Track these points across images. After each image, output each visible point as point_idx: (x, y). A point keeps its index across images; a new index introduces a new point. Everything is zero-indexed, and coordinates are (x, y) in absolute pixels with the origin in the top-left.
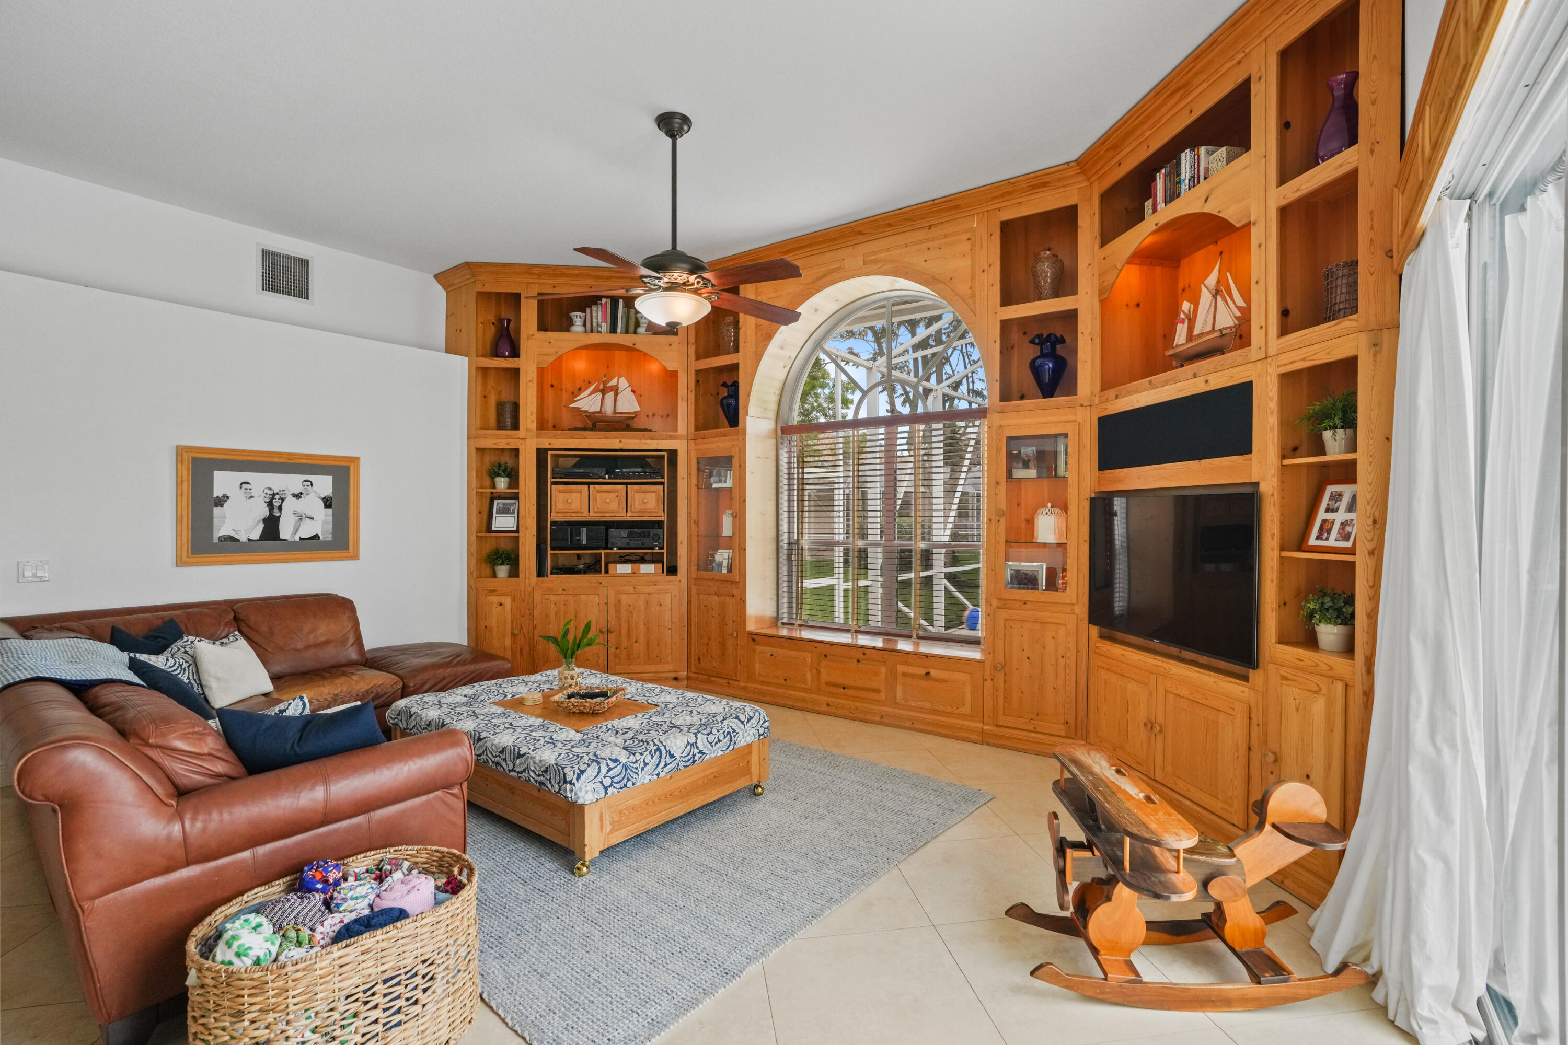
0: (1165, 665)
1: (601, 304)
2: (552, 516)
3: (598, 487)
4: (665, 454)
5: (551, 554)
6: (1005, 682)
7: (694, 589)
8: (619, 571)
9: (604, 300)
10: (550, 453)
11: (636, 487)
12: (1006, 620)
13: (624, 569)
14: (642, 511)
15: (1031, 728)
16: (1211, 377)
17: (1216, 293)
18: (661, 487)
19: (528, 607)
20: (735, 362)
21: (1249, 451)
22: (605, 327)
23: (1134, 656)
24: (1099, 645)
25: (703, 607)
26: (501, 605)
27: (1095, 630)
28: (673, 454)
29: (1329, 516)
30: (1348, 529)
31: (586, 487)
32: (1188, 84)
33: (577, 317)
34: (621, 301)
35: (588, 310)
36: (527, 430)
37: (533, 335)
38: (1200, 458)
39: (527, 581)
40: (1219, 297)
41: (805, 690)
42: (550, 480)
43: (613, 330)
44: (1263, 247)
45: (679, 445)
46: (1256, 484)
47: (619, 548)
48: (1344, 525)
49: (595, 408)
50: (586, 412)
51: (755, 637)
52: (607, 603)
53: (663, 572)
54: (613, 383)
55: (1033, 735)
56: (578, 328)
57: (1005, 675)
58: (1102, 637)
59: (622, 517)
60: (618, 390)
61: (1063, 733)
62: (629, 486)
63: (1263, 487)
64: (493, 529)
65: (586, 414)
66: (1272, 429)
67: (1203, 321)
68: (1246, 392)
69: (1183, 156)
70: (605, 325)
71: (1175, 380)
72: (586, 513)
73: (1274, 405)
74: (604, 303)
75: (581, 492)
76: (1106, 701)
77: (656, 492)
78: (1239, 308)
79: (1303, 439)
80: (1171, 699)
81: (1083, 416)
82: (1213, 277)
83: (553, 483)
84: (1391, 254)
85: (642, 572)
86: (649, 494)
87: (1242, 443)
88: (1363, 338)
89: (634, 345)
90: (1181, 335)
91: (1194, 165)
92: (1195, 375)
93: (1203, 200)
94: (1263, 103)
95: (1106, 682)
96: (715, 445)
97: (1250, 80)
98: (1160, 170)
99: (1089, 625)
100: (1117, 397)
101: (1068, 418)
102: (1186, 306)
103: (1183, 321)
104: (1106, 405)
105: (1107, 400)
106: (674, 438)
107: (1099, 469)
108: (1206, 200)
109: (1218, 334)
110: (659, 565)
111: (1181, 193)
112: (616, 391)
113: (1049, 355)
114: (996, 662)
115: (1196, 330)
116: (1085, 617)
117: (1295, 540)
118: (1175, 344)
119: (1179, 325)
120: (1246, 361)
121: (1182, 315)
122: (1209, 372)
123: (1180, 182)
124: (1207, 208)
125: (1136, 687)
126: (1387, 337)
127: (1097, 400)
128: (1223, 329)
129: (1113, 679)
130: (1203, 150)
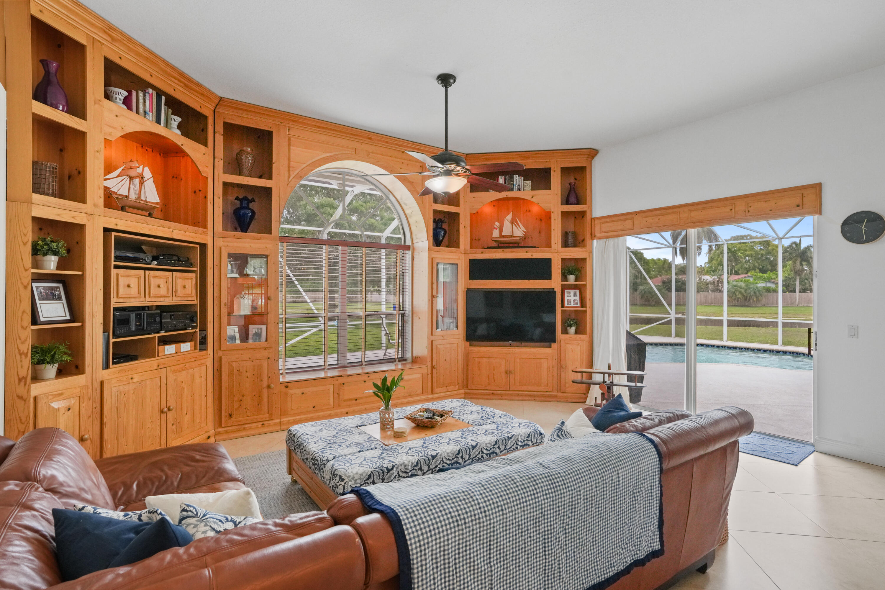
0: (513, 350)
1: (148, 93)
2: (114, 302)
3: (152, 272)
4: (198, 246)
5: (113, 343)
6: (436, 373)
7: (224, 359)
8: (166, 353)
9: (151, 91)
10: (113, 234)
11: (179, 274)
13: (170, 349)
14: (184, 296)
15: (447, 390)
16: (533, 254)
17: (512, 223)
18: (194, 275)
19: (95, 406)
20: (268, 185)
21: (551, 279)
22: (151, 116)
23: (483, 350)
24: (470, 349)
26: (69, 409)
27: (468, 343)
28: (203, 247)
29: (568, 298)
30: (576, 302)
31: (142, 272)
33: (119, 94)
34: (163, 97)
35: (134, 92)
36: (95, 205)
37: (100, 101)
38: (529, 279)
39: (94, 376)
40: (514, 225)
42: (113, 263)
43: (158, 121)
44: (556, 219)
45: (208, 240)
46: (553, 289)
47: (166, 332)
48: (575, 300)
49: (124, 191)
50: (116, 193)
51: (286, 384)
52: (166, 384)
53: (195, 349)
54: (139, 171)
57: (436, 370)
58: (471, 345)
59: (170, 301)
60: (142, 178)
61: (457, 389)
62: (174, 273)
63: (555, 290)
64: (42, 319)
65: (116, 196)
66: (559, 273)
67: (507, 231)
68: (548, 261)
69: (515, 176)
70: (151, 114)
71: (517, 252)
72: (142, 299)
73: (560, 266)
74: (150, 93)
75: (139, 278)
76: (479, 369)
77: (191, 279)
78: (524, 231)
79: (564, 277)
80: (518, 360)
81: (462, 256)
82: (510, 217)
83: (116, 267)
84: (591, 234)
85: (182, 351)
86: (186, 280)
87: (548, 276)
88: (588, 254)
89: (182, 145)
90: (496, 234)
91: (520, 181)
92: (527, 252)
93: (531, 197)
94: (556, 179)
95: (479, 362)
96: (247, 245)
97: (550, 169)
98: (502, 175)
99: (466, 342)
100: (482, 253)
101: (457, 257)
102: (497, 224)
103: (496, 229)
104: (476, 255)
105: (475, 253)
106: (205, 233)
107: (470, 279)
108: (532, 197)
109: (518, 238)
110: (193, 343)
111: (514, 189)
112: (142, 177)
113: (441, 228)
114: (433, 365)
115: (504, 233)
116: (463, 339)
117: (563, 305)
118: (493, 236)
119: (494, 230)
120: (549, 252)
121: (495, 226)
122: (533, 252)
123: (513, 184)
124: (532, 200)
125: (498, 360)
126: (591, 255)
127: (468, 252)
128: (520, 237)
129: (484, 360)
130: (523, 178)
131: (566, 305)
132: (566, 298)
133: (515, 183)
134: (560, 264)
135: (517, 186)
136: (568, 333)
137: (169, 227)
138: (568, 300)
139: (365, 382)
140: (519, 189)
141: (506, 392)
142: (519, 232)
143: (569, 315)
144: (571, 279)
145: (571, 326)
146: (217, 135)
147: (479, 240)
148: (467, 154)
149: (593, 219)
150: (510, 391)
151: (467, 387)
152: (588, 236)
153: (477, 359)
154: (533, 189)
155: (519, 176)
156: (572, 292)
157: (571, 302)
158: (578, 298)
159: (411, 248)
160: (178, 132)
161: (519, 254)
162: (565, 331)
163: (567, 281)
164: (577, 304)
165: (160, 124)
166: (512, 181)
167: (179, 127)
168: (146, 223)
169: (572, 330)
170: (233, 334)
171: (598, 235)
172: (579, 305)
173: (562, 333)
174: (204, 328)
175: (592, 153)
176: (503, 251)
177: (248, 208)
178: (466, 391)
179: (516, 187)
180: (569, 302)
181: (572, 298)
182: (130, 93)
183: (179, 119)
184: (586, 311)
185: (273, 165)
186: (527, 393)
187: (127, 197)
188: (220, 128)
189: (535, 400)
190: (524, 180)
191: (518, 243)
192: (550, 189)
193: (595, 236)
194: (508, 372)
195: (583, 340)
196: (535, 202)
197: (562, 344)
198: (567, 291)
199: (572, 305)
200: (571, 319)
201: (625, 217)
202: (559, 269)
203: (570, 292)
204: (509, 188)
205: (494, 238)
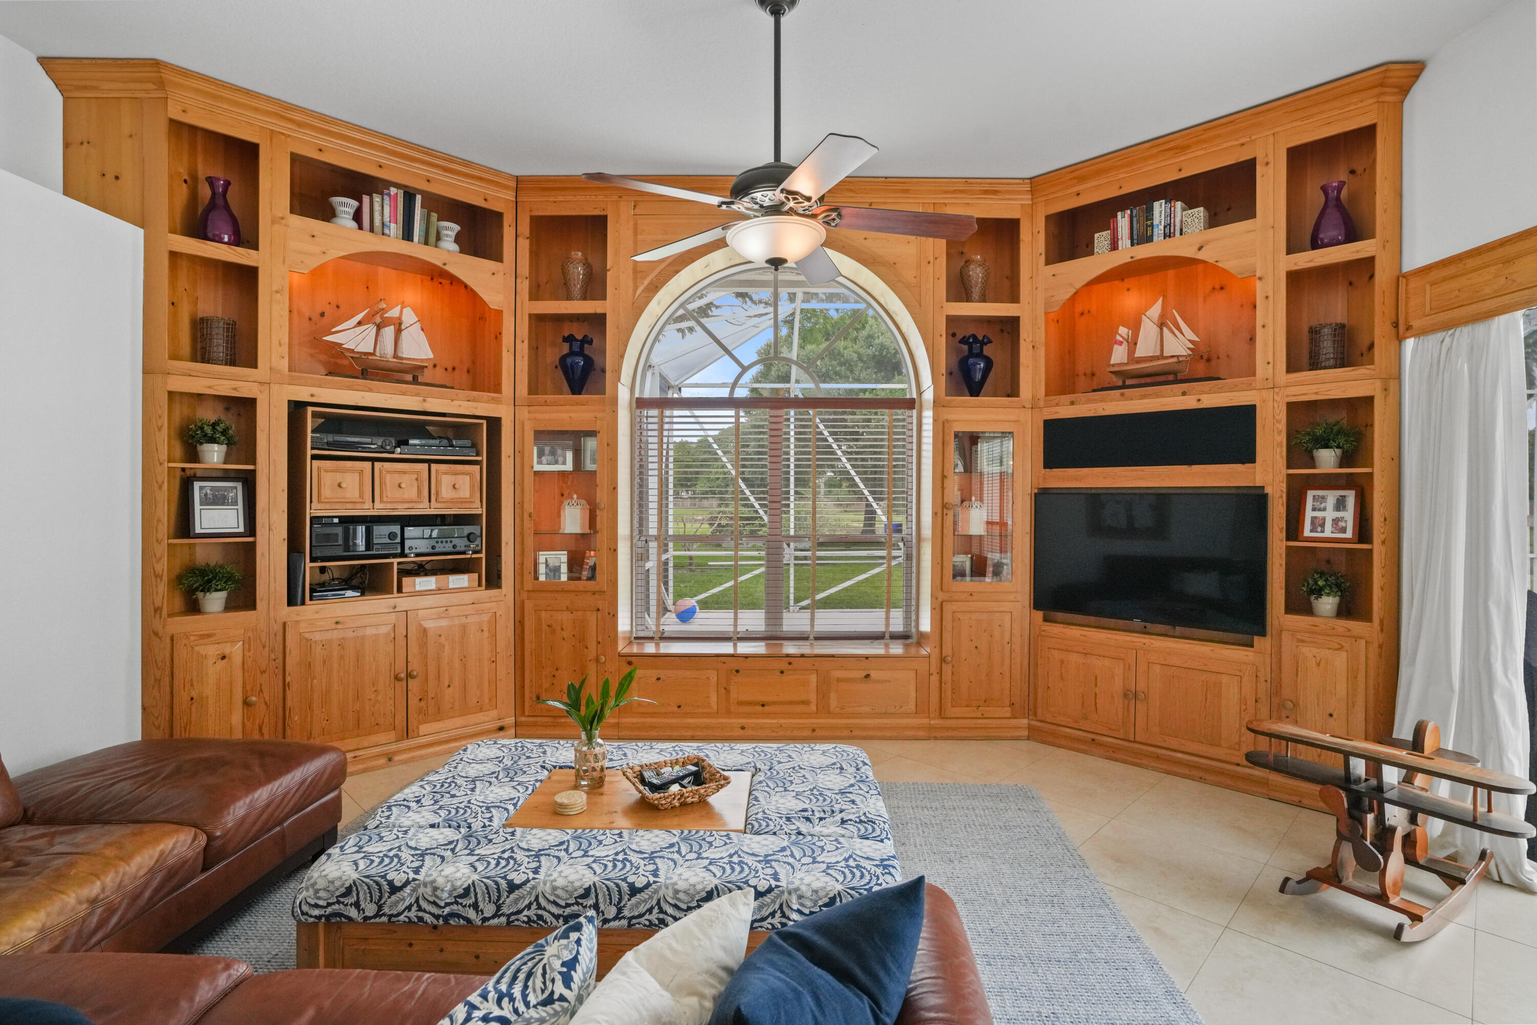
0: (1144, 641)
1: (389, 195)
2: (313, 509)
3: (387, 465)
4: (484, 422)
5: (311, 568)
6: (953, 673)
7: (529, 605)
8: (418, 588)
9: (393, 190)
10: (310, 409)
11: (443, 467)
12: (954, 612)
13: (425, 583)
14: (452, 501)
15: (979, 715)
16: (1202, 397)
17: (1161, 325)
18: (478, 467)
19: (273, 656)
20: (599, 311)
21: (1252, 460)
22: (395, 229)
23: (1100, 635)
24: (1045, 628)
25: (544, 627)
26: (223, 658)
27: (1039, 615)
28: (494, 424)
30: (1342, 524)
31: (368, 465)
32: (1188, 147)
33: (345, 206)
34: (419, 198)
35: (366, 199)
36: (272, 369)
37: (282, 218)
39: (272, 614)
40: (1165, 329)
41: (708, 715)
42: (309, 452)
43: (408, 235)
44: (1271, 298)
45: (503, 411)
46: (1263, 488)
47: (416, 555)
48: (1336, 521)
49: (366, 346)
50: (352, 351)
51: (630, 659)
52: (406, 636)
53: (480, 585)
54: (394, 313)
55: (980, 721)
56: (345, 220)
57: (953, 666)
58: (1046, 620)
59: (423, 509)
60: (400, 324)
61: (1009, 715)
62: (433, 465)
63: (1268, 490)
64: (198, 530)
65: (352, 355)
66: (1280, 445)
67: (1146, 346)
68: (1247, 413)
69: (1156, 205)
70: (393, 225)
71: (1157, 396)
72: (369, 504)
73: (1282, 426)
74: (392, 193)
75: (361, 472)
76: (1062, 678)
77: (468, 474)
78: (1191, 341)
79: (1300, 454)
80: (1157, 669)
81: (1026, 416)
82: (1155, 310)
83: (314, 457)
84: (1396, 325)
85: (451, 586)
86: (461, 477)
87: (1247, 454)
88: (1378, 384)
89: (445, 264)
90: (1119, 355)
91: (1170, 215)
92: (1184, 394)
93: (1196, 248)
94: (1271, 182)
95: (1062, 661)
96: (565, 416)
97: (1254, 160)
98: (1123, 210)
99: (1033, 611)
100: (1072, 403)
101: (1013, 418)
102: (1123, 331)
103: (1121, 343)
104: (1056, 409)
105: (1057, 405)
106: (497, 401)
107: (1045, 468)
108: (1200, 249)
109: (1174, 360)
110: (476, 575)
111: (1155, 238)
112: (400, 326)
113: (980, 355)
114: (944, 655)
115: (1140, 352)
116: (1027, 603)
117: (1293, 529)
118: (1112, 362)
119: (1116, 347)
120: (1249, 387)
121: (1118, 338)
122: (1203, 393)
123: (1152, 225)
124: (1201, 256)
125: (1107, 662)
126: (1393, 385)
127: (1042, 404)
128: (1178, 356)
129: (1074, 658)
130: (1179, 205)
131: (1307, 533)
132: (1309, 514)
133: (1156, 222)
134: (1284, 420)
135: (1162, 227)
136: (1309, 611)
137: (417, 395)
138: (1314, 519)
139: (782, 672)
140: (1169, 235)
141: (1127, 744)
142: (1178, 344)
143: (1328, 562)
144: (1328, 458)
146: (520, 239)
147: (1093, 375)
148: (1031, 179)
149: (1401, 278)
150: (1135, 742)
151: (1035, 714)
152: (1381, 331)
153: (1056, 653)
154: (1213, 221)
155: (1169, 200)
156: (1331, 497)
157: (1323, 525)
158: (1349, 516)
159: (917, 405)
160: (455, 247)
161: (1165, 400)
162: (1299, 605)
163: (1314, 467)
164: (1344, 530)
165: (412, 241)
166: (1151, 215)
168: (370, 390)
169: (1327, 604)
170: (557, 564)
171: (1416, 323)
172: (1349, 534)
173: (1290, 609)
175: (1402, 75)
176: (1122, 394)
177: (581, 353)
178: (1033, 723)
179: (1159, 231)
180: (1318, 524)
181: (1330, 514)
182: (360, 201)
183: (457, 228)
184: (1371, 551)
185: (609, 274)
186: (1179, 755)
187: (373, 354)
188: (525, 228)
189: (1201, 780)
190: (1184, 210)
191: (1175, 373)
192: (1252, 216)
193: (1409, 328)
194: (1131, 696)
195: (1357, 638)
196: (1212, 261)
197: (1287, 642)
198: (1310, 494)
199: (1328, 533)
200: (1322, 574)
201: (1509, 250)
202: (1280, 432)
203: (1323, 497)
204: (1141, 237)
205: (1113, 365)
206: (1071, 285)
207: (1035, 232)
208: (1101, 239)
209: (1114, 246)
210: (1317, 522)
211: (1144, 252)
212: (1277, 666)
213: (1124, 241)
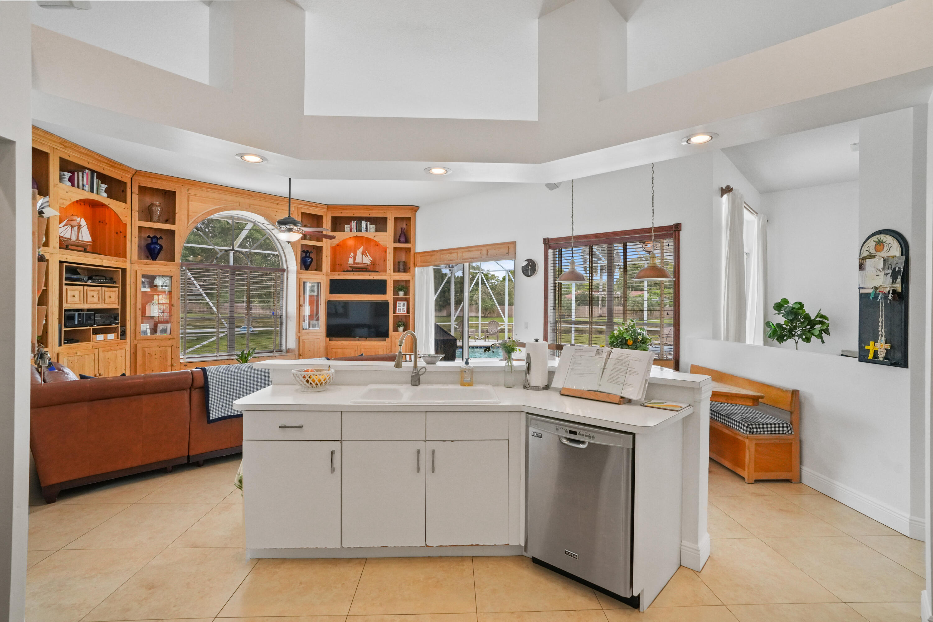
0: (359, 343)
1: (86, 173)
2: (66, 306)
3: (88, 288)
4: (120, 270)
5: (65, 331)
8: (98, 339)
9: (87, 171)
10: (64, 264)
11: (106, 289)
12: (303, 340)
13: (100, 337)
14: (109, 303)
16: (375, 277)
17: (363, 254)
18: (117, 289)
20: (172, 229)
21: (386, 294)
22: (87, 188)
24: (330, 343)
25: (147, 354)
27: (328, 339)
28: (124, 270)
29: (399, 307)
31: (82, 287)
34: (95, 174)
35: (76, 173)
36: (55, 248)
37: (57, 183)
39: (53, 349)
42: (64, 282)
43: (92, 191)
44: (390, 253)
45: (127, 266)
46: (388, 301)
47: (98, 325)
48: (403, 309)
51: (184, 364)
52: (98, 359)
53: (118, 338)
54: (78, 221)
58: (330, 340)
59: (100, 306)
62: (103, 288)
63: (389, 301)
66: (392, 290)
67: (359, 260)
68: (384, 282)
69: (363, 221)
70: (87, 186)
71: (363, 275)
72: (82, 304)
73: (392, 285)
74: (87, 172)
75: (80, 291)
77: (115, 292)
78: (370, 260)
79: (396, 293)
81: (324, 277)
82: (361, 250)
83: (66, 284)
84: (414, 264)
85: (108, 339)
86: (111, 293)
87: (384, 292)
88: (411, 277)
89: (109, 204)
90: (351, 261)
91: (366, 225)
92: (370, 275)
93: (373, 236)
94: (390, 225)
95: (336, 352)
96: (156, 269)
97: (387, 218)
98: (354, 220)
99: (326, 338)
100: (339, 275)
101: (320, 278)
102: (352, 254)
103: (351, 258)
104: (333, 276)
106: (125, 261)
107: (330, 294)
108: (374, 237)
109: (366, 265)
110: (116, 334)
111: (363, 231)
112: (79, 227)
113: (309, 256)
114: (300, 353)
115: (356, 261)
116: (324, 335)
117: (394, 312)
118: (349, 263)
119: (350, 258)
120: (385, 275)
121: (351, 256)
122: (374, 275)
123: (362, 227)
124: (375, 239)
125: (349, 351)
126: (414, 278)
127: (329, 274)
128: (367, 264)
129: (339, 351)
130: (369, 223)
131: (397, 312)
132: (398, 307)
133: (363, 226)
134: (393, 284)
136: (397, 331)
137: (100, 259)
138: (398, 308)
140: (366, 231)
142: (367, 260)
143: (401, 319)
144: (401, 294)
145: (399, 326)
146: (133, 195)
147: (341, 265)
148: (328, 205)
149: (415, 253)
152: (412, 265)
153: (333, 348)
154: (377, 231)
155: (366, 221)
156: (402, 303)
157: (400, 310)
158: (405, 307)
159: (286, 271)
160: (105, 195)
161: (365, 276)
162: (396, 330)
163: (398, 296)
164: (404, 311)
165: (93, 193)
166: (361, 224)
167: (106, 191)
168: (85, 257)
169: (401, 329)
170: (145, 329)
171: (418, 264)
172: (405, 312)
173: (394, 331)
174: (124, 324)
175: (415, 209)
176: (353, 274)
177: (157, 243)
179: (363, 229)
180: (399, 310)
181: (402, 307)
182: (73, 174)
183: (106, 186)
184: (409, 316)
185: (176, 213)
187: (70, 239)
188: (136, 190)
190: (370, 224)
191: (366, 268)
192: (386, 232)
193: (416, 265)
196: (377, 241)
197: (393, 339)
198: (398, 302)
199: (401, 312)
200: (400, 322)
201: (432, 253)
202: (392, 287)
203: (400, 303)
204: (359, 230)
205: (349, 264)
206: (339, 240)
207: (328, 221)
208: (347, 227)
209: (351, 231)
210: (399, 309)
211: (359, 234)
212: (391, 346)
213: (354, 230)
